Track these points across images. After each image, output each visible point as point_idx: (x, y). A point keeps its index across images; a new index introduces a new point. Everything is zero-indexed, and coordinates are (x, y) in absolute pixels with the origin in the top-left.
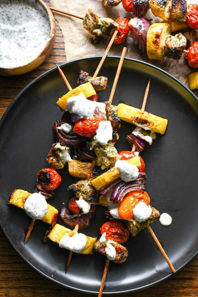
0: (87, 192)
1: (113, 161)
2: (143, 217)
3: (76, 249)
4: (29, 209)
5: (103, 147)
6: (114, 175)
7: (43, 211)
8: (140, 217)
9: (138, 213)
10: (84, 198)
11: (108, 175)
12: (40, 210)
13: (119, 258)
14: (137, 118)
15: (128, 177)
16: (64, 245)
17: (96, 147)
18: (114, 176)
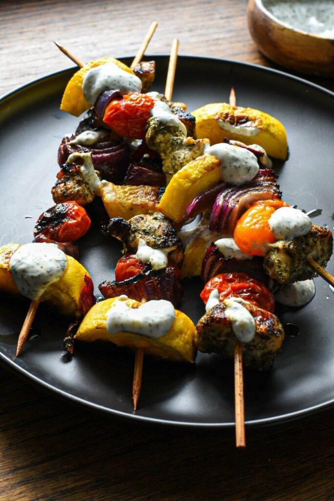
0: (155, 230)
1: (199, 149)
2: (296, 221)
3: (150, 322)
4: (22, 263)
5: (172, 130)
6: (208, 164)
7: (57, 261)
8: (289, 222)
9: (283, 218)
10: (148, 244)
11: (196, 166)
12: (50, 260)
13: (266, 329)
14: (227, 115)
15: (239, 167)
16: (119, 318)
17: (157, 131)
18: (208, 167)
